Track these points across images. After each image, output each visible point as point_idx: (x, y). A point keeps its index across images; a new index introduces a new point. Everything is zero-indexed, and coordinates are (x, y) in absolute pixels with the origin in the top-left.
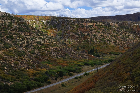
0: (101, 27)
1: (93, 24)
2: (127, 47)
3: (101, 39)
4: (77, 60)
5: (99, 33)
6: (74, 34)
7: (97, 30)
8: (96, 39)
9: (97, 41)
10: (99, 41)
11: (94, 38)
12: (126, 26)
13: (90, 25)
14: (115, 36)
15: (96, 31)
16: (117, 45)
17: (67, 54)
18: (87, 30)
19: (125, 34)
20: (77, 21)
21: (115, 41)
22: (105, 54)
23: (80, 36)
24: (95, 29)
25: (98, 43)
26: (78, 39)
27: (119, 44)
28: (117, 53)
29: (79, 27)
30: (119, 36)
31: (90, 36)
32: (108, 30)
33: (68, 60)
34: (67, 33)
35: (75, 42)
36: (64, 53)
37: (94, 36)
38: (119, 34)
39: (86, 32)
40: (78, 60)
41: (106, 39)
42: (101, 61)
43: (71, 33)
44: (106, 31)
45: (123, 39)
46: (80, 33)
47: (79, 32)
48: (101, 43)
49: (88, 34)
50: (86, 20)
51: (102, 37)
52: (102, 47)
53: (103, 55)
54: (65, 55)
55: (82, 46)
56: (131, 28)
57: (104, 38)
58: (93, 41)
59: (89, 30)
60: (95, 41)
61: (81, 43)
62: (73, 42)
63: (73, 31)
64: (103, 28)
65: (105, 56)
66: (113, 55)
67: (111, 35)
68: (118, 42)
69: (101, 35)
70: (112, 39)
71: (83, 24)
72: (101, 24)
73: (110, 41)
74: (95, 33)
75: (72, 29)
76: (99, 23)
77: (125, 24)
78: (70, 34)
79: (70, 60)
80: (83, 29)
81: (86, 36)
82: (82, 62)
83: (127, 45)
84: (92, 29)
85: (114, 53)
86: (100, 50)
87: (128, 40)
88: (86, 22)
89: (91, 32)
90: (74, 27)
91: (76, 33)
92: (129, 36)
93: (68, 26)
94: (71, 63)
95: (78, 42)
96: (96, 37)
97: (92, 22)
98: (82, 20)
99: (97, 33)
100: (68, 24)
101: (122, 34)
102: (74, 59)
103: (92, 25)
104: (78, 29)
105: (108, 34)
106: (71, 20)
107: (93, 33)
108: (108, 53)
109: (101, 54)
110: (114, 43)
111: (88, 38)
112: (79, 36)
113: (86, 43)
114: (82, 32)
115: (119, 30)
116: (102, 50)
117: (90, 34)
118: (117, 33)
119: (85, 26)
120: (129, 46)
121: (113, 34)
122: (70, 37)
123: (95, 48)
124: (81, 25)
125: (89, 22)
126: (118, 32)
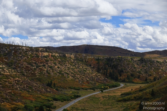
0: (57, 59)
1: (49, 54)
2: (87, 82)
3: (58, 71)
4: (42, 94)
5: (55, 64)
6: (28, 65)
7: (54, 61)
8: (52, 71)
9: (54, 74)
10: (56, 74)
11: (51, 70)
12: (80, 58)
13: (45, 55)
14: (72, 69)
15: (52, 62)
16: (76, 79)
17: (30, 87)
18: (42, 60)
19: (82, 68)
20: (31, 50)
21: (73, 74)
22: (64, 88)
23: (35, 67)
24: (51, 60)
25: (55, 76)
26: (33, 71)
27: (78, 78)
28: (77, 88)
29: (33, 57)
30: (77, 69)
31: (46, 67)
32: (64, 61)
33: (33, 94)
34: (20, 63)
35: (29, 74)
36: (27, 86)
37: (51, 67)
38: (76, 67)
39: (41, 63)
40: (44, 94)
41: (63, 72)
42: (66, 96)
43: (25, 63)
44: (62, 63)
45: (81, 73)
46: (35, 63)
47: (33, 62)
48: (58, 76)
49: (44, 66)
50: (40, 49)
51: (59, 69)
52: (60, 80)
53: (62, 90)
54: (29, 89)
55: (37, 79)
57: (61, 71)
58: (49, 73)
59: (44, 61)
60: (52, 74)
61: (36, 76)
62: (27, 73)
63: (26, 62)
64: (59, 59)
65: (64, 91)
66: (73, 90)
67: (68, 67)
68: (76, 75)
69: (58, 67)
70: (70, 72)
71: (37, 54)
72: (57, 55)
73: (68, 74)
74: (52, 64)
75: (26, 59)
76: (55, 53)
77: (79, 56)
78: (23, 64)
79: (35, 94)
80: (37, 59)
81: (41, 67)
82: (48, 96)
83: (87, 80)
84: (47, 60)
85: (74, 88)
86: (58, 84)
87: (86, 74)
88: (41, 51)
89: (47, 63)
90: (27, 57)
91: (29, 64)
92: (87, 69)
93: (21, 56)
94: (37, 97)
95: (33, 73)
96: (53, 69)
97: (47, 51)
98: (37, 49)
99: (53, 65)
100: (20, 53)
101: (80, 67)
102: (39, 93)
103: (47, 56)
104: (32, 59)
105: (65, 66)
106: (24, 48)
107: (49, 65)
108: (67, 88)
109: (59, 88)
110: (73, 76)
111: (44, 70)
112: (33, 68)
113: (41, 76)
114: (37, 63)
115: (76, 63)
116: (60, 84)
117: (46, 65)
118: (74, 66)
119: (40, 56)
120: (88, 80)
121: (70, 66)
122: (23, 68)
123: (53, 82)
124: (35, 54)
125: (44, 52)
126: (75, 64)
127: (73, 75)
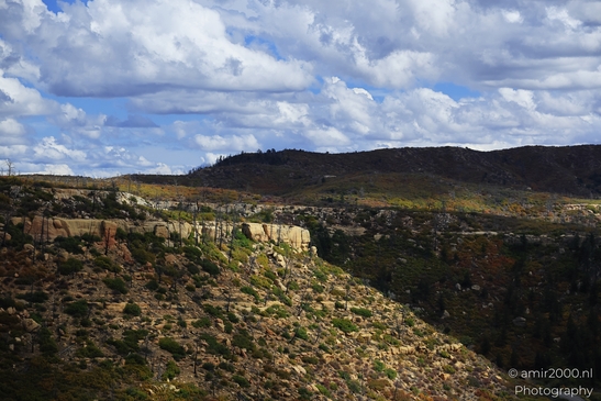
0: (164, 252)
1: (102, 227)
5: (118, 290)
8: (78, 334)
9: (81, 353)
11: (71, 329)
12: (417, 238)
13: (75, 231)
14: (242, 320)
15: (103, 275)
16: (223, 384)
18: (40, 264)
19: (338, 306)
21: (223, 352)
27: (247, 376)
31: (44, 310)
37: (76, 310)
38: (289, 304)
39: (24, 283)
41: (152, 338)
44: (182, 282)
45: (297, 342)
48: (102, 364)
49: (37, 299)
50: (60, 195)
51: (127, 324)
56: (443, 253)
57: (141, 334)
58: (49, 350)
60: (68, 352)
64: (171, 257)
67: (211, 310)
68: (240, 362)
69: (130, 312)
70: (202, 337)
71: (22, 226)
73: (180, 353)
74: (89, 292)
77: (416, 225)
80: (11, 256)
81: (11, 310)
84: (74, 261)
87: (341, 348)
89: (64, 286)
92: (368, 315)
96: (85, 324)
99: (101, 292)
101: (320, 300)
107: (73, 292)
117: (52, 299)
125: (71, 212)
127: (214, 360)
